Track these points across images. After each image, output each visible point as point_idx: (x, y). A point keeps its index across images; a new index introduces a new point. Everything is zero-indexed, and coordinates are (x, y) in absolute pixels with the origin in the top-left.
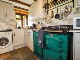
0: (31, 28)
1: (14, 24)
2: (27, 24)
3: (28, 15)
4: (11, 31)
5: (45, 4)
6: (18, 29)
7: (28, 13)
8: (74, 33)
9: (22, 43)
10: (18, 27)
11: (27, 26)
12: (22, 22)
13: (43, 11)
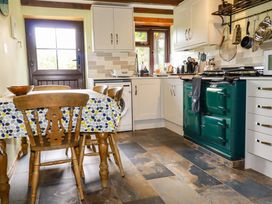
0: (181, 72)
1: (130, 60)
2: (167, 59)
3: (172, 27)
4: (129, 80)
5: (220, 6)
6: (142, 75)
7: (171, 21)
8: (247, 82)
9: (154, 115)
10: (142, 72)
11: (167, 65)
12: (152, 53)
13: (215, 25)
